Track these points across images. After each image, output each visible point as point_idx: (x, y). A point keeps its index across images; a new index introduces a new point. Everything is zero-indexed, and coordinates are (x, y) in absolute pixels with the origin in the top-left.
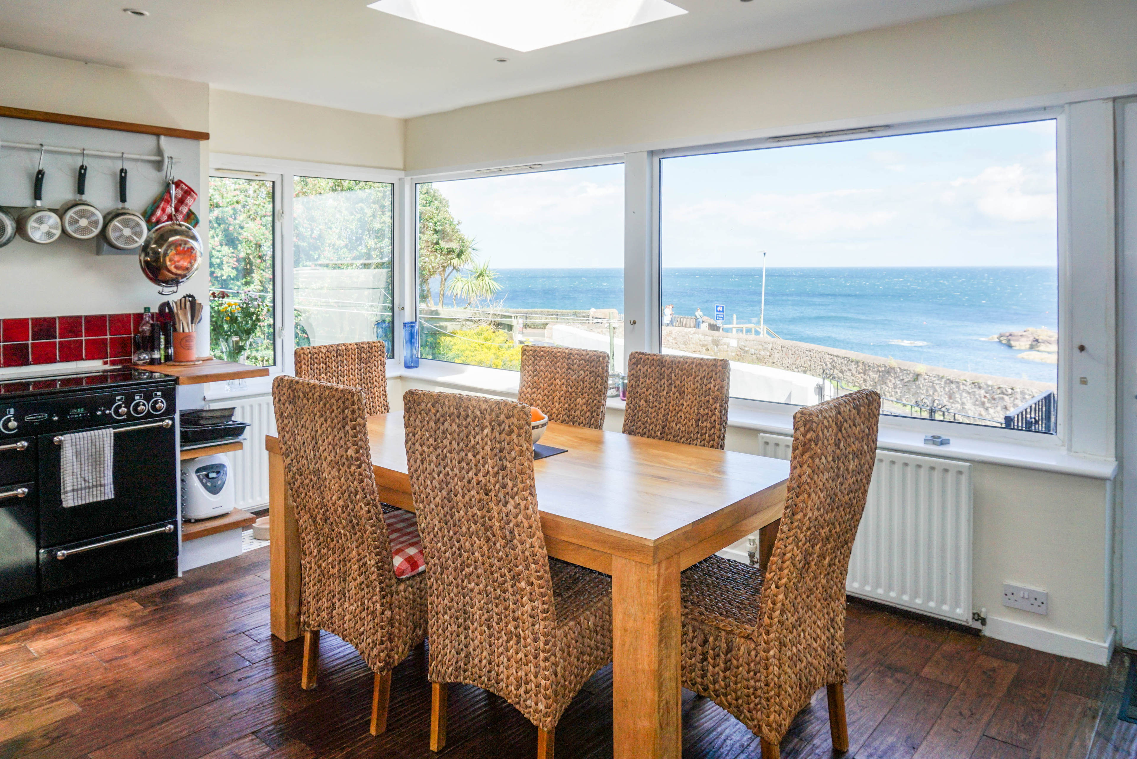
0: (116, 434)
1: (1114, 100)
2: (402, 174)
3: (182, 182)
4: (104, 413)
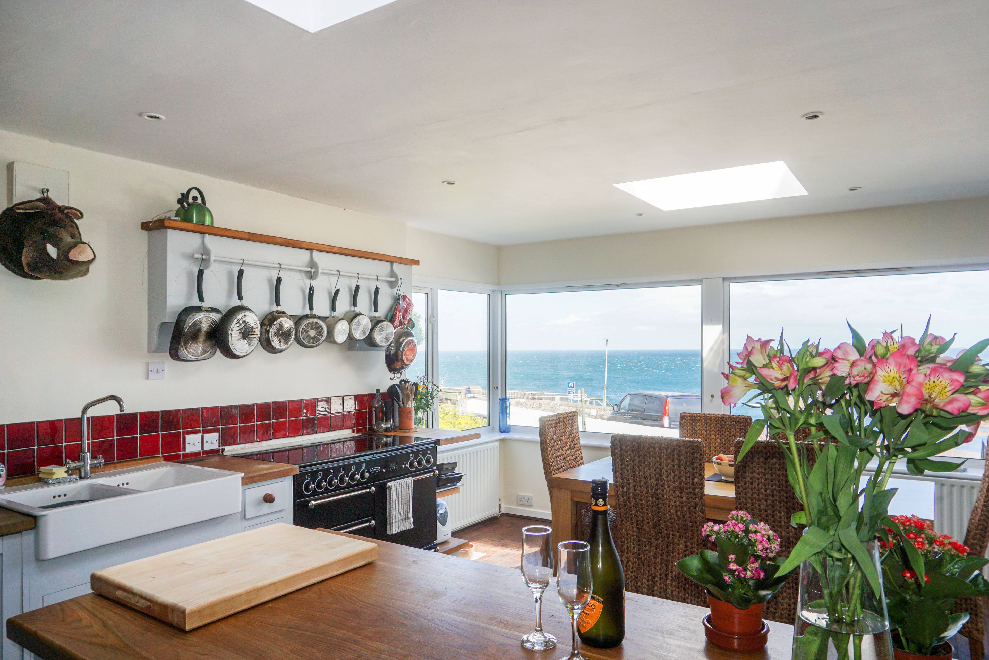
2: (496, 288)
3: (406, 297)
4: (405, 466)
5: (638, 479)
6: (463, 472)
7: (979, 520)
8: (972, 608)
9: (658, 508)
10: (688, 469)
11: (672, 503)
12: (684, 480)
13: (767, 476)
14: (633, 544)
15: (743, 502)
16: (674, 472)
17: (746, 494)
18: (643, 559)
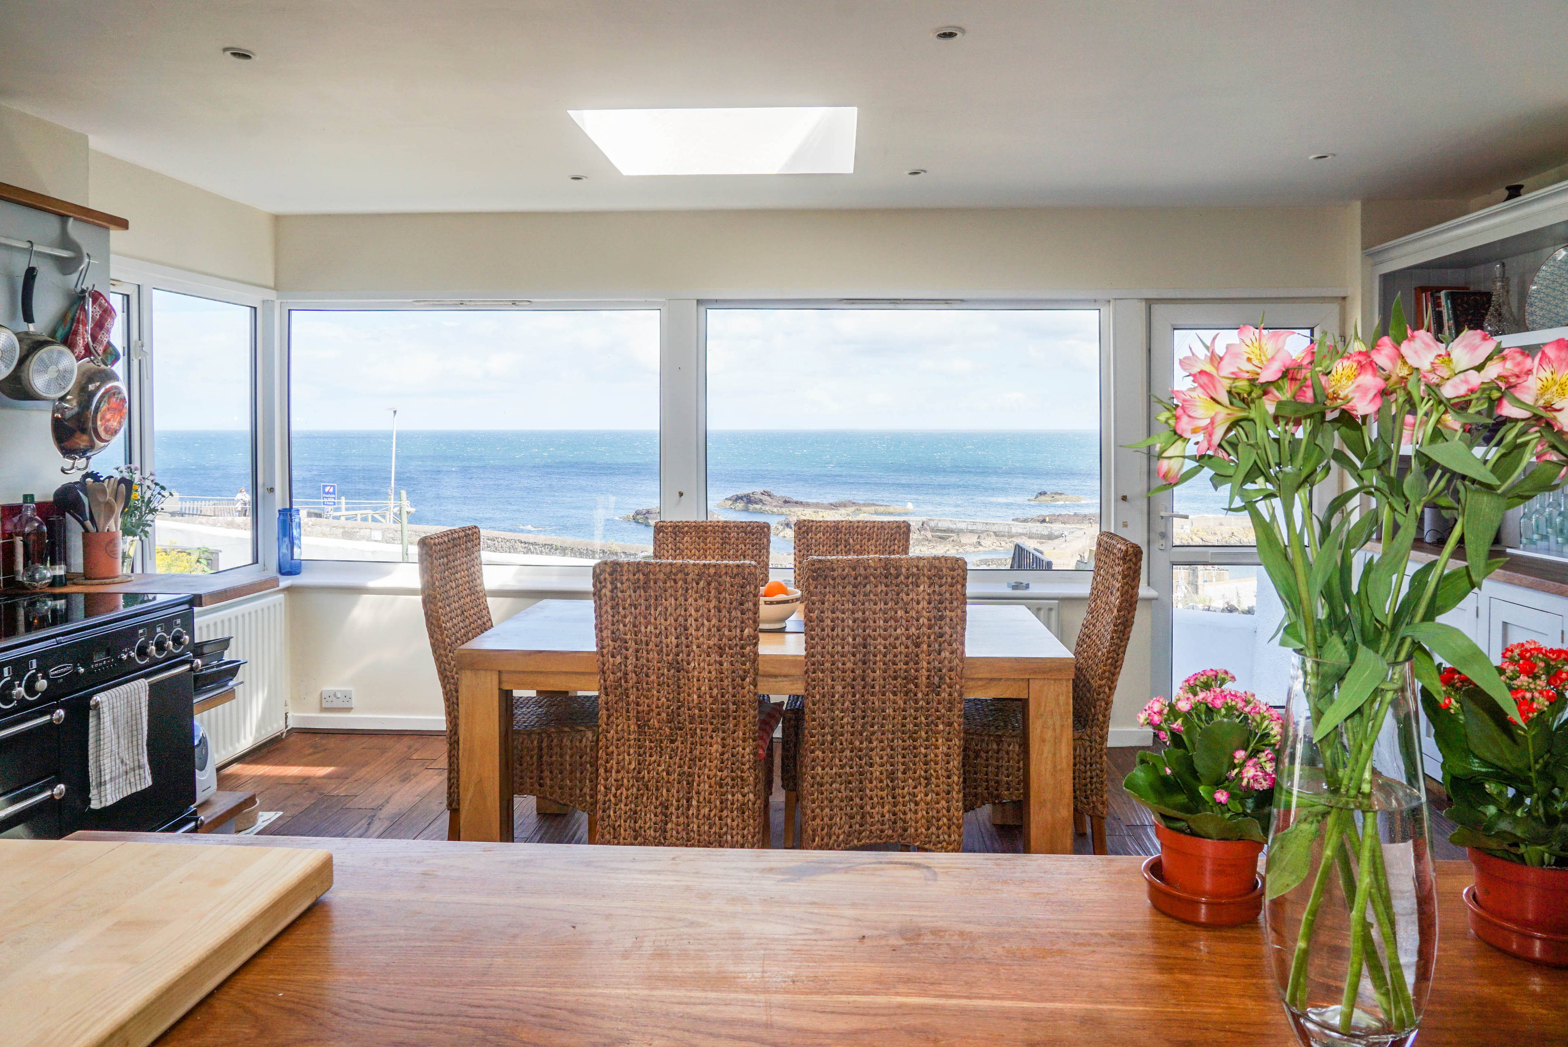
0: (151, 686)
1: (1147, 300)
2: (271, 295)
3: (101, 295)
4: (129, 657)
5: (644, 639)
6: (244, 656)
7: (1109, 652)
8: (1097, 775)
9: (679, 687)
10: (733, 613)
11: (705, 674)
12: (727, 633)
13: (856, 616)
14: (629, 755)
15: (818, 661)
16: (709, 620)
17: (824, 648)
18: (646, 779)
